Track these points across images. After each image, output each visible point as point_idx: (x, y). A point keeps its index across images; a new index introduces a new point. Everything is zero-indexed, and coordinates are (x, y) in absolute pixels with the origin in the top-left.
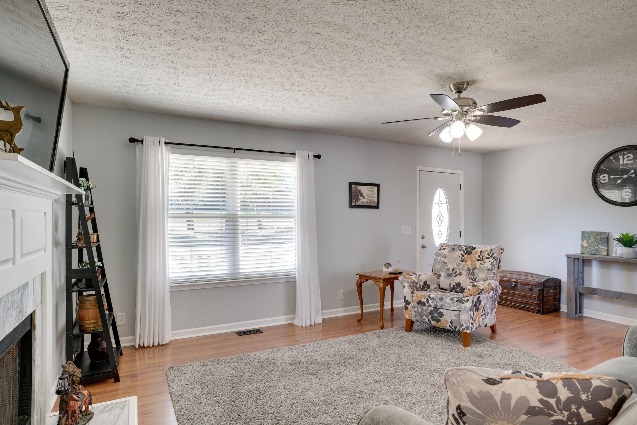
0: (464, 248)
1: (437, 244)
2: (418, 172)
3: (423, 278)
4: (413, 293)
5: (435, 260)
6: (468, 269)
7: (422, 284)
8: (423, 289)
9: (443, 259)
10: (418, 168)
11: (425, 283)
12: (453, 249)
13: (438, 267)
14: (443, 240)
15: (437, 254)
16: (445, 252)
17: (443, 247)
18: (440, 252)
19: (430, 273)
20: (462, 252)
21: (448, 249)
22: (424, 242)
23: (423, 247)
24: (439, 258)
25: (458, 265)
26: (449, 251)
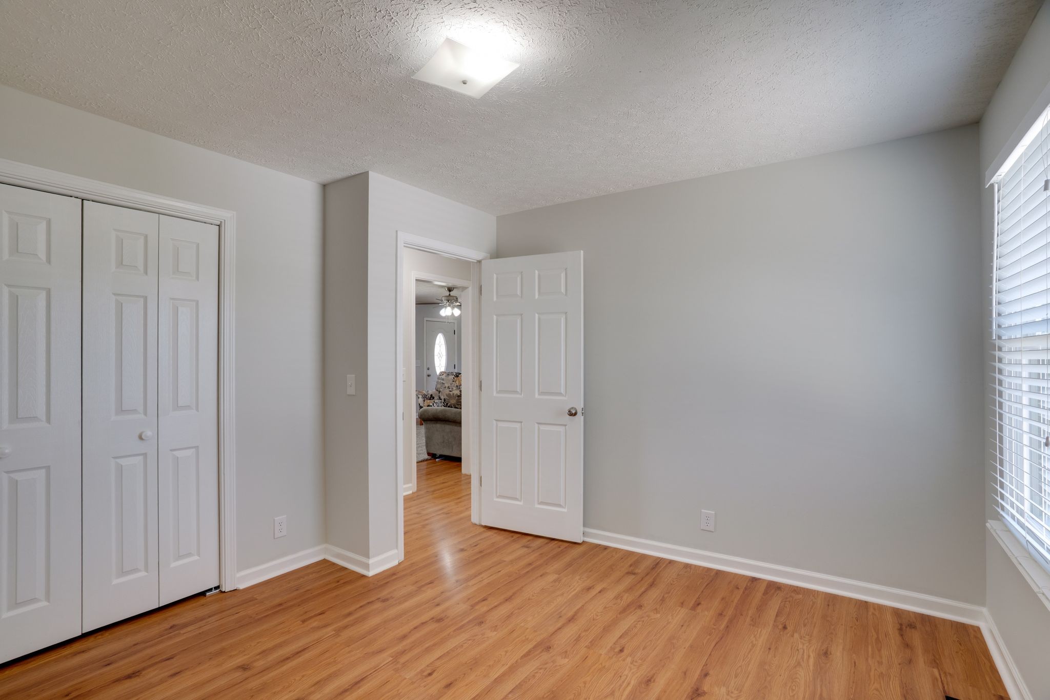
0: (455, 374)
1: (438, 372)
2: (425, 322)
3: (430, 392)
4: (424, 401)
5: (437, 382)
6: (457, 386)
7: (430, 396)
8: (430, 399)
9: (442, 381)
10: (425, 319)
11: (431, 395)
12: (448, 375)
13: (439, 386)
14: (443, 369)
15: (438, 378)
16: (443, 377)
17: (442, 374)
18: (440, 377)
19: (435, 390)
20: (453, 376)
21: (445, 375)
22: (429, 372)
23: (428, 376)
24: (439, 381)
25: (451, 384)
26: (446, 376)
